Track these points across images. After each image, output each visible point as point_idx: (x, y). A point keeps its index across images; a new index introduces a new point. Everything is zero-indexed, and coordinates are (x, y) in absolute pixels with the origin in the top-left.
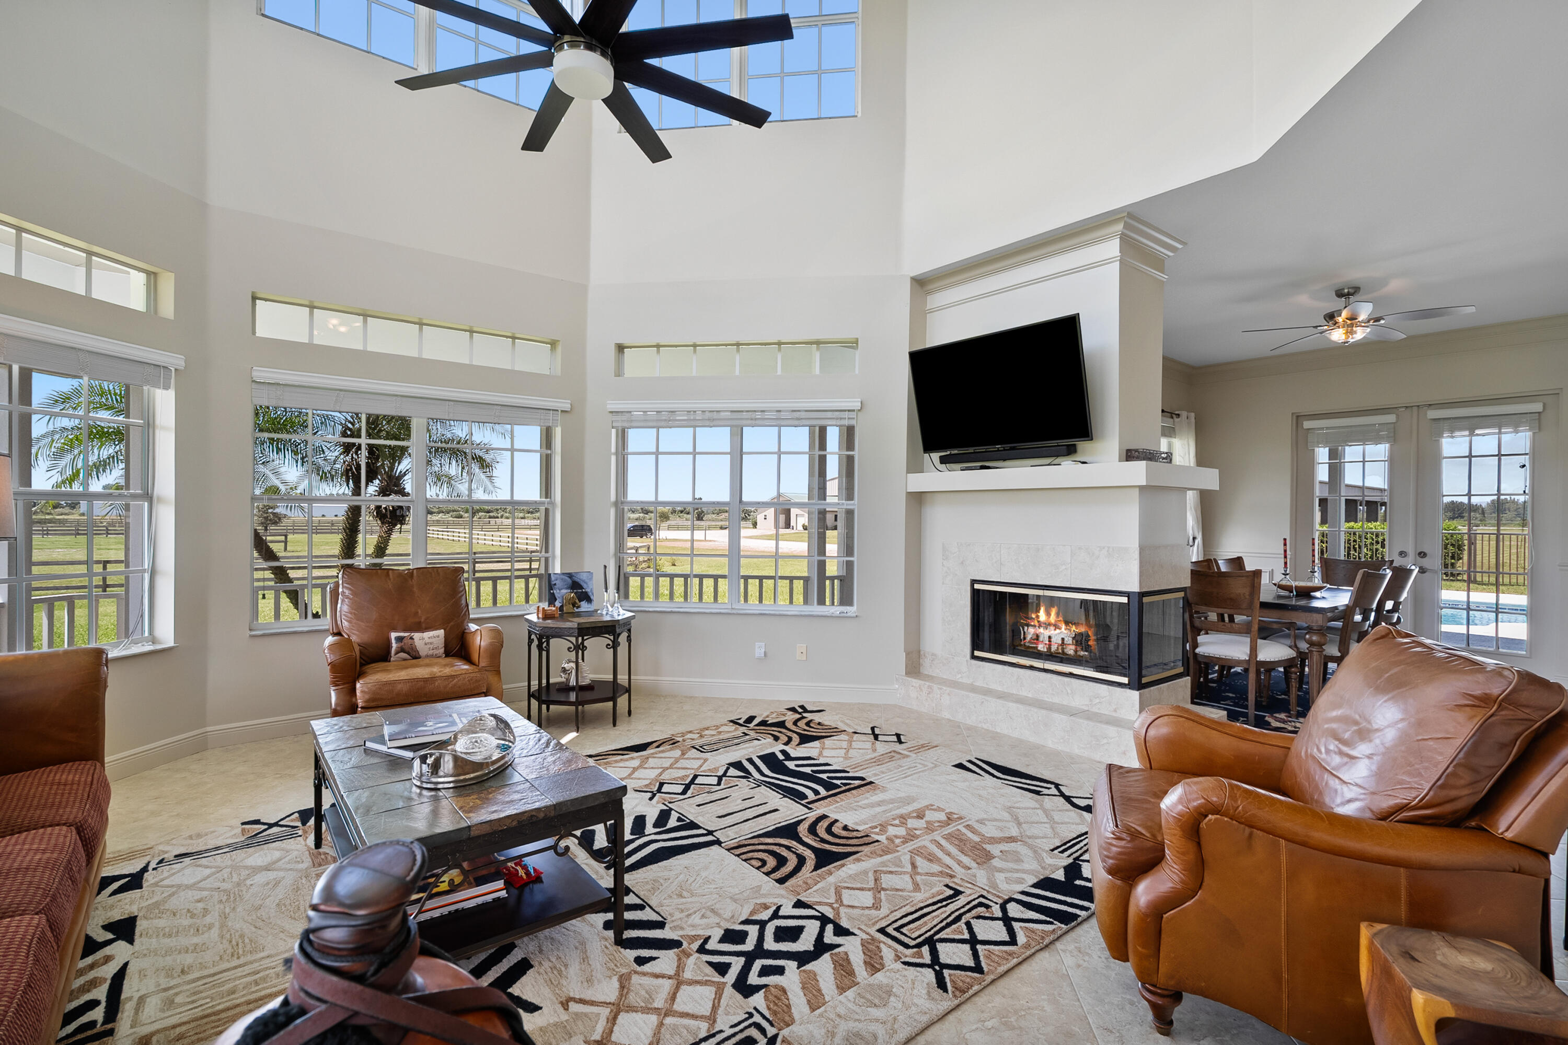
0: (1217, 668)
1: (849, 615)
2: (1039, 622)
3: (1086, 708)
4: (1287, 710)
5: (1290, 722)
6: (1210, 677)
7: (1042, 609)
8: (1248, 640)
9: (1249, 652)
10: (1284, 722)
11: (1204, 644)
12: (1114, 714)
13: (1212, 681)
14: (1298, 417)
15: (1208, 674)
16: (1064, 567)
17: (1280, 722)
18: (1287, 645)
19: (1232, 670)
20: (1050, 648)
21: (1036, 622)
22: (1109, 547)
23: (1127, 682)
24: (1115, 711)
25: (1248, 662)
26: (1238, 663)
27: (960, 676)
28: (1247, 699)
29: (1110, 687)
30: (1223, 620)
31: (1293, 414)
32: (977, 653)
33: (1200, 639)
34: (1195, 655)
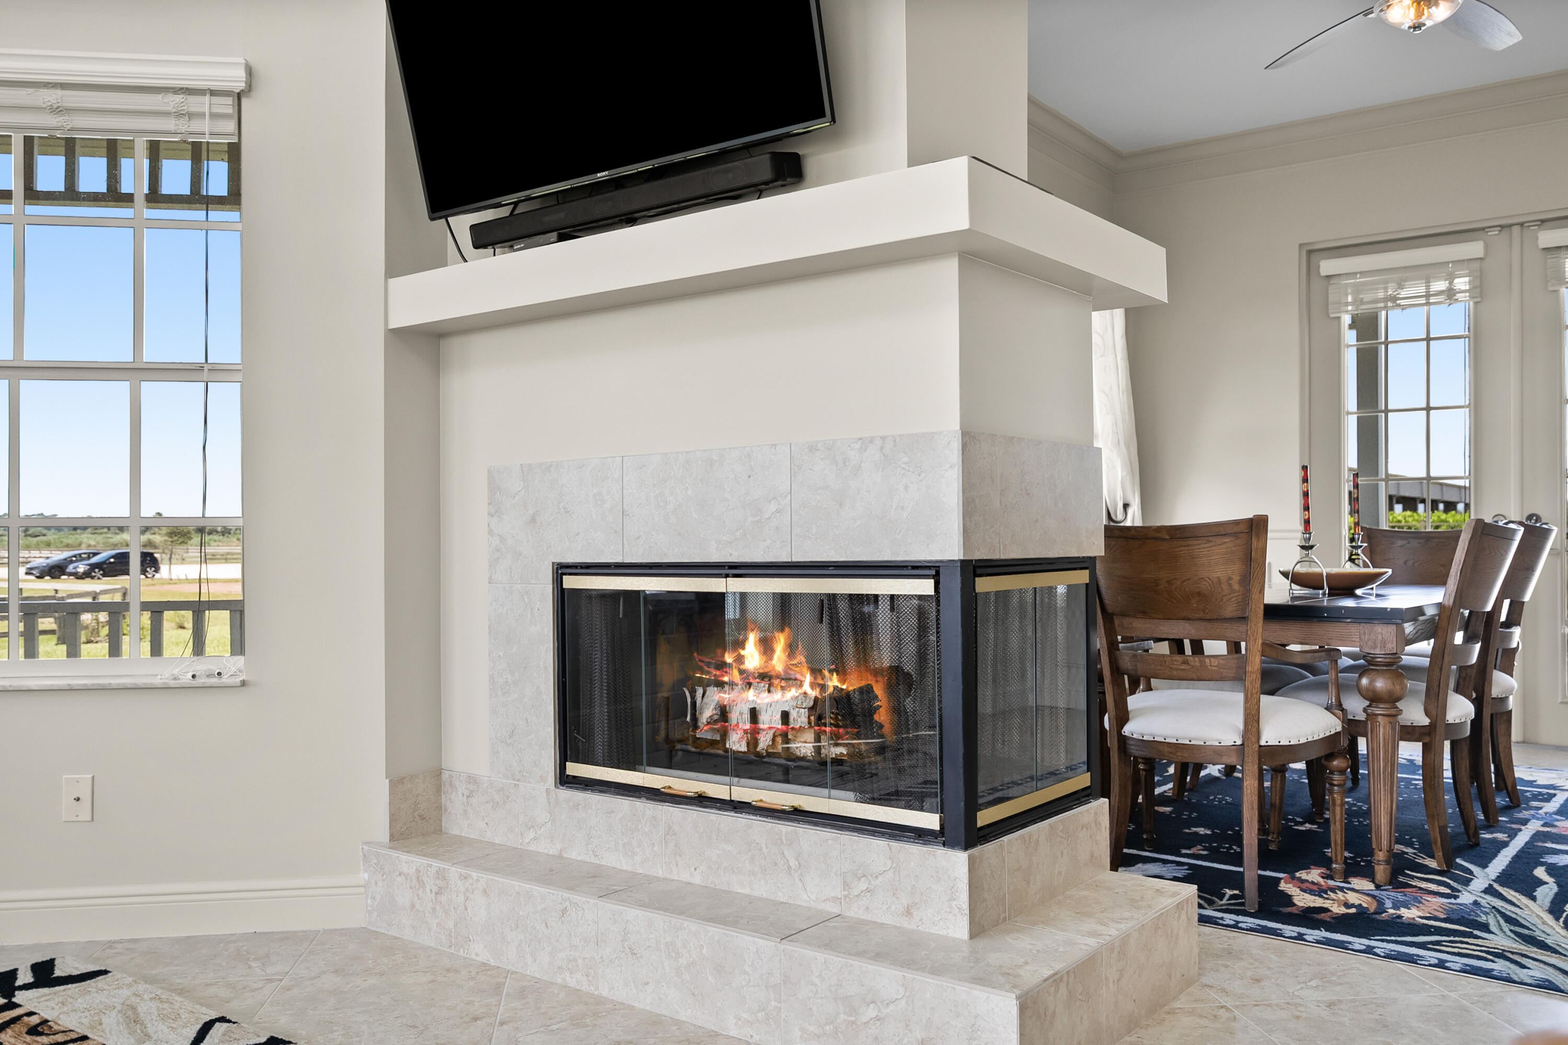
0: (1171, 770)
1: (225, 680)
2: (742, 672)
3: (835, 909)
4: (1325, 862)
5: (1333, 890)
6: (1158, 791)
7: (752, 638)
8: (1240, 697)
9: (1241, 726)
10: (1320, 892)
11: (1143, 712)
12: (905, 923)
13: (1164, 800)
14: (1310, 252)
15: (1153, 786)
16: (773, 507)
17: (1312, 892)
18: (1318, 704)
19: (1203, 773)
20: (753, 742)
21: (736, 672)
22: (883, 438)
23: (937, 827)
24: (908, 912)
25: (1241, 749)
26: (1217, 753)
27: (531, 835)
28: (1238, 839)
29: (895, 845)
30: (1181, 650)
31: (1301, 245)
32: (575, 769)
33: (1134, 702)
34: (1123, 741)
